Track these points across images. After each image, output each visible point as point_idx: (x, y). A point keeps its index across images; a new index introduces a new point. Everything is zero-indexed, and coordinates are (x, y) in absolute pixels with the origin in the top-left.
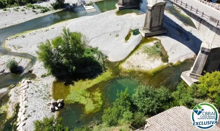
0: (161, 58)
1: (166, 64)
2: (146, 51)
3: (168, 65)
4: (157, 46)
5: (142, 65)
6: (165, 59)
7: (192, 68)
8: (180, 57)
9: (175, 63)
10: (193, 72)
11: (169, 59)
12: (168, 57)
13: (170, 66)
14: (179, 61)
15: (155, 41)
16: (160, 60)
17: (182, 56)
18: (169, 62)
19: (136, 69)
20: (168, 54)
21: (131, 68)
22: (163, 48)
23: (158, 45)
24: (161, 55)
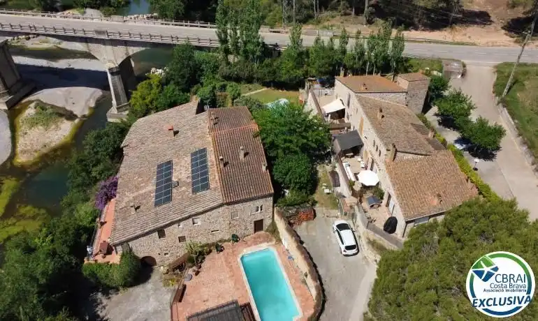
0: (63, 119)
1: (77, 121)
2: (33, 123)
3: (81, 120)
4: (43, 109)
5: (47, 141)
6: (71, 116)
7: (114, 102)
8: (86, 103)
9: (87, 112)
10: (118, 105)
11: (75, 113)
12: (72, 112)
13: (85, 119)
14: (90, 108)
15: (32, 105)
16: (65, 121)
17: (88, 100)
18: (79, 116)
19: (45, 151)
20: (68, 108)
21: (36, 155)
22: (53, 107)
23: (42, 106)
24: (61, 115)
